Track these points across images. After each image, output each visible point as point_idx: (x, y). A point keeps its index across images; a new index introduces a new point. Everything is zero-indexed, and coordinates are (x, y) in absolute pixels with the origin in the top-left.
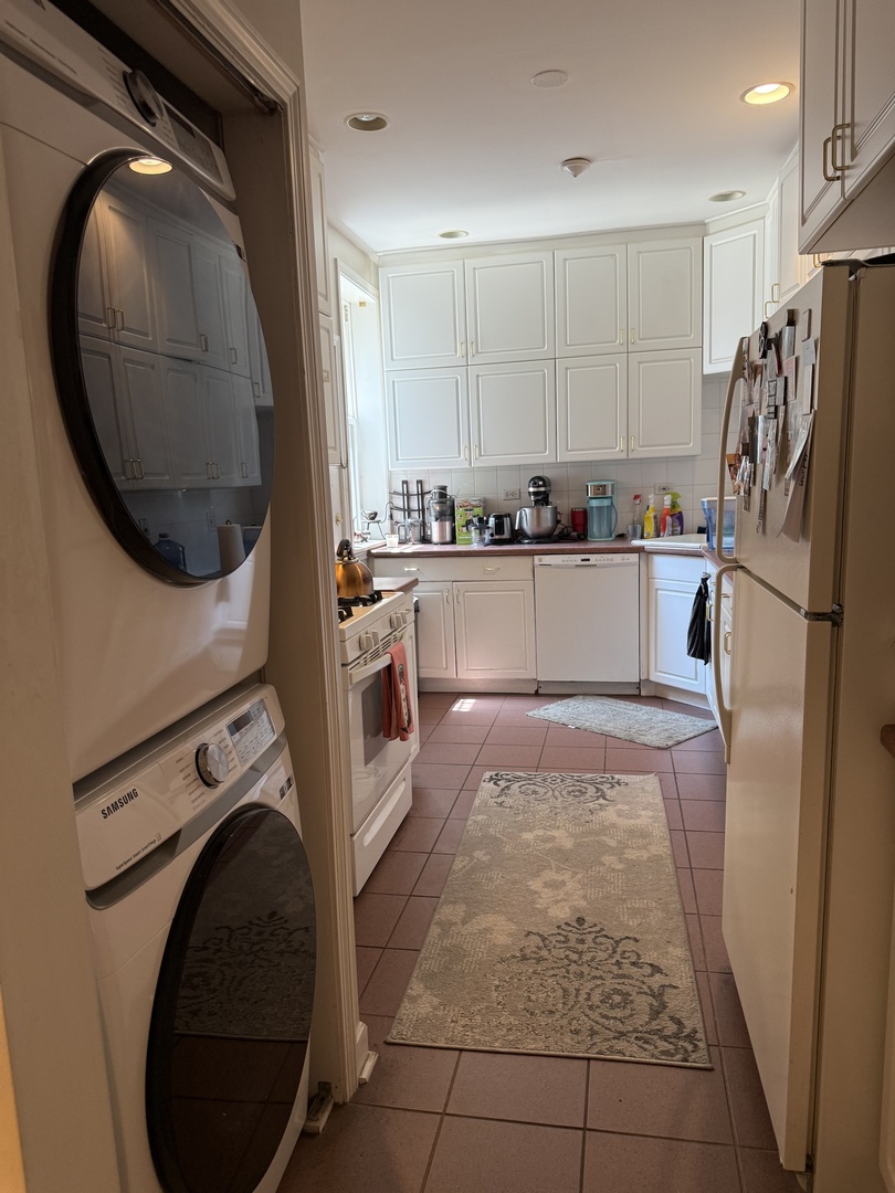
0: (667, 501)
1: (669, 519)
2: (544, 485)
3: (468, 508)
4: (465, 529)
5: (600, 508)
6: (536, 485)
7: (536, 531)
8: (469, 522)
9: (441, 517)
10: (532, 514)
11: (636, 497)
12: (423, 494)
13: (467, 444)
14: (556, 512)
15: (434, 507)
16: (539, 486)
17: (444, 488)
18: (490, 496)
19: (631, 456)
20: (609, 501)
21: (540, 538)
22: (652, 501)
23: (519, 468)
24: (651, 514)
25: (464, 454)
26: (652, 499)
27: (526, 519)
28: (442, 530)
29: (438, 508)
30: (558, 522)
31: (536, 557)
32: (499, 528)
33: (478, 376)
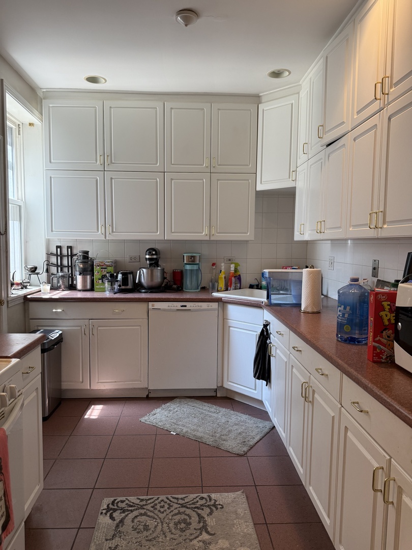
0: (232, 267)
1: (233, 279)
2: (156, 254)
3: (103, 266)
4: (100, 281)
5: (191, 271)
6: (150, 254)
7: (150, 284)
8: (103, 277)
9: (83, 272)
10: (147, 273)
11: (214, 264)
12: (72, 256)
13: (103, 223)
14: (163, 271)
15: (79, 266)
16: (153, 255)
17: (87, 253)
18: (118, 259)
19: (212, 238)
20: (197, 266)
21: (152, 289)
22: (223, 268)
23: (139, 242)
24: (222, 276)
25: (101, 230)
26: (223, 266)
27: (143, 275)
28: (84, 281)
29: (82, 266)
30: (165, 278)
31: (150, 304)
32: (125, 281)
33: (112, 178)
